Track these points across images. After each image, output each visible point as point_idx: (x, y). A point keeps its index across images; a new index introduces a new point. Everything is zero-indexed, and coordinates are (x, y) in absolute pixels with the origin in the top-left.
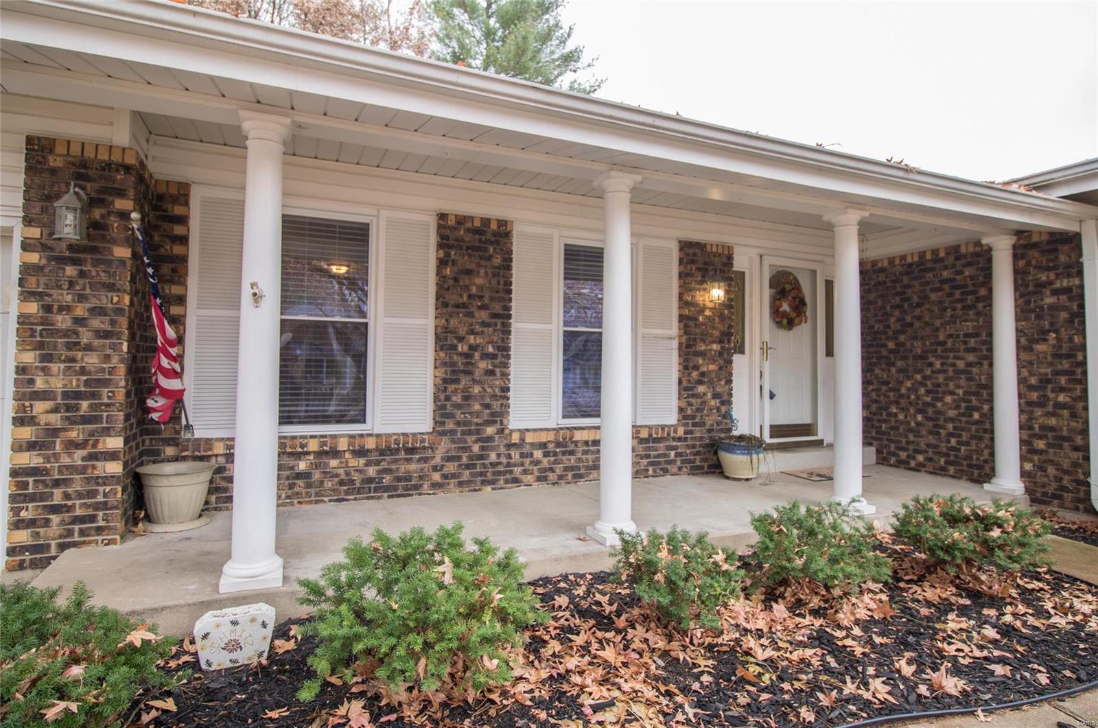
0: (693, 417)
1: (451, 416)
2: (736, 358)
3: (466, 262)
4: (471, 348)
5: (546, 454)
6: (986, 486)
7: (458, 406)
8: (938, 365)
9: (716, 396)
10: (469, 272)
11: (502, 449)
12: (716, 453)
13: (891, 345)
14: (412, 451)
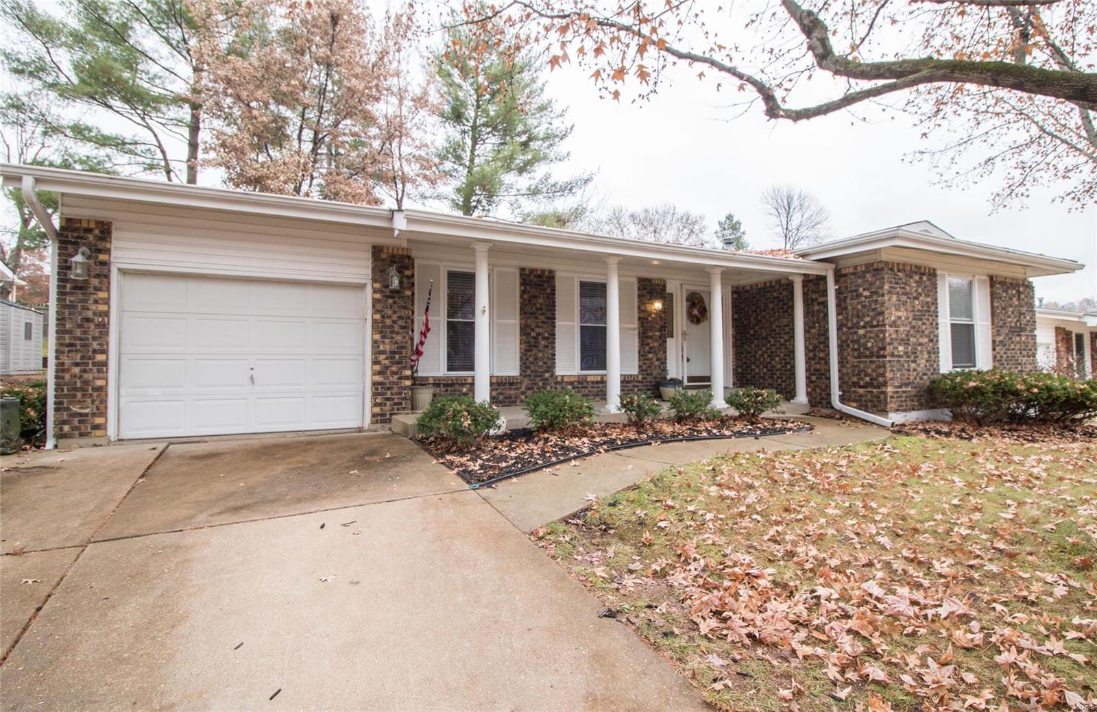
0: (646, 371)
1: (529, 368)
2: (669, 340)
3: (534, 292)
4: (538, 334)
5: (574, 388)
6: (792, 401)
7: (533, 363)
8: (772, 341)
9: (658, 360)
10: (535, 297)
11: (553, 385)
12: (658, 389)
13: (752, 332)
14: (511, 384)
